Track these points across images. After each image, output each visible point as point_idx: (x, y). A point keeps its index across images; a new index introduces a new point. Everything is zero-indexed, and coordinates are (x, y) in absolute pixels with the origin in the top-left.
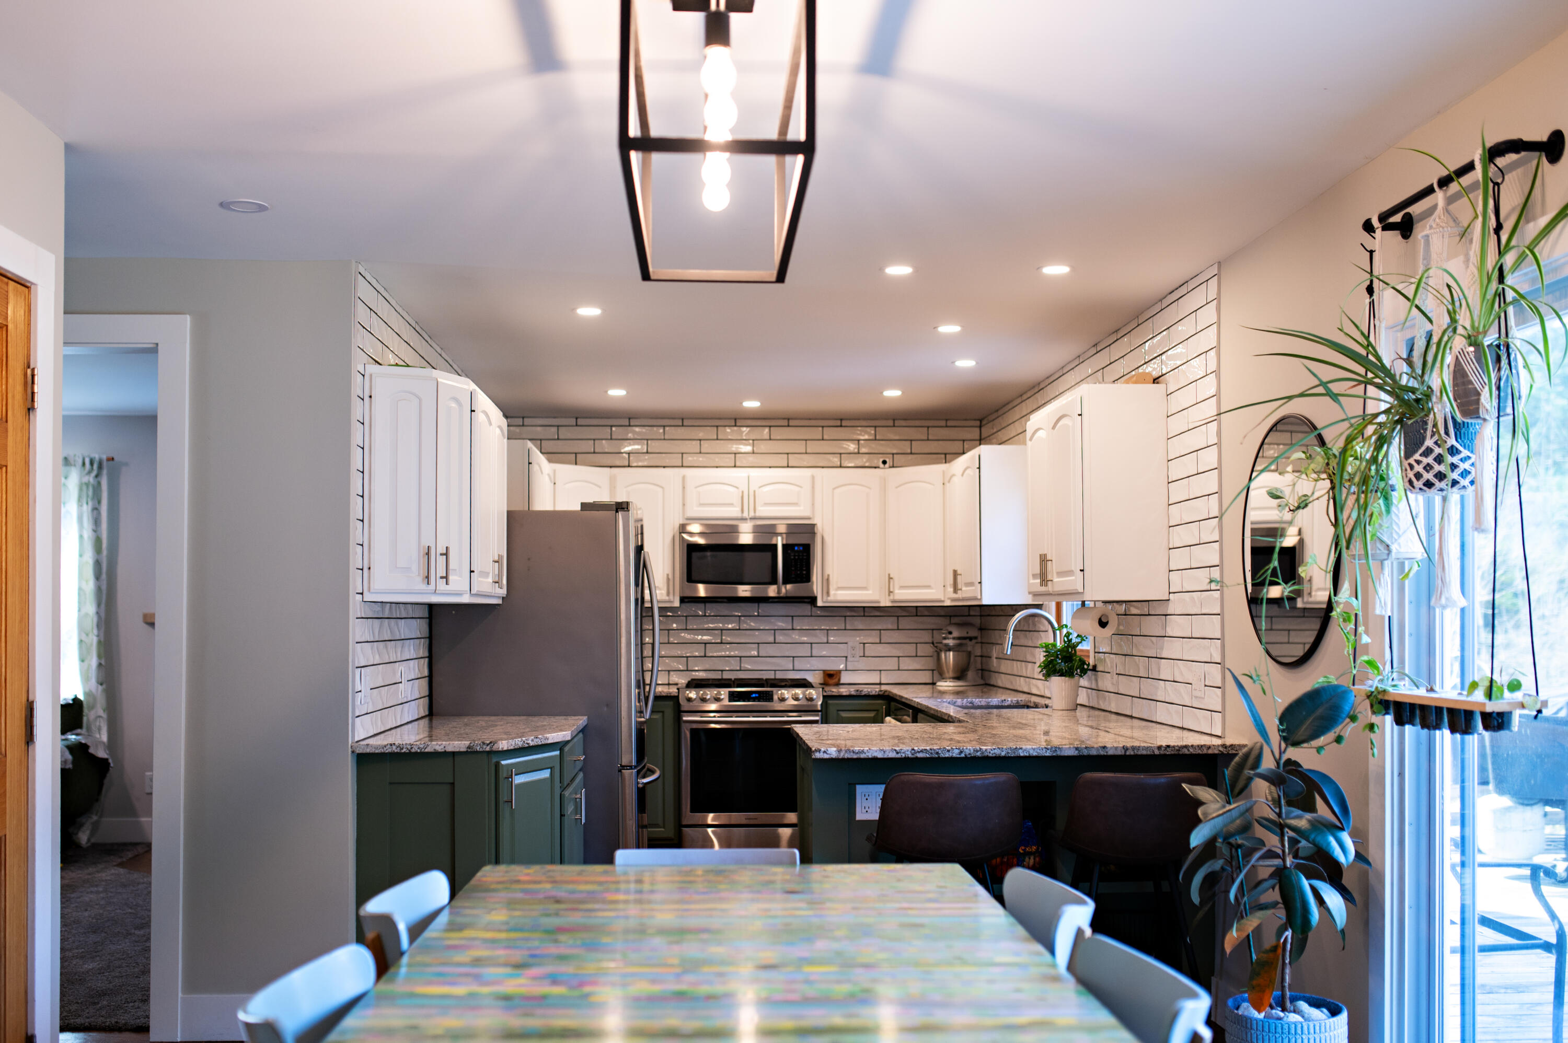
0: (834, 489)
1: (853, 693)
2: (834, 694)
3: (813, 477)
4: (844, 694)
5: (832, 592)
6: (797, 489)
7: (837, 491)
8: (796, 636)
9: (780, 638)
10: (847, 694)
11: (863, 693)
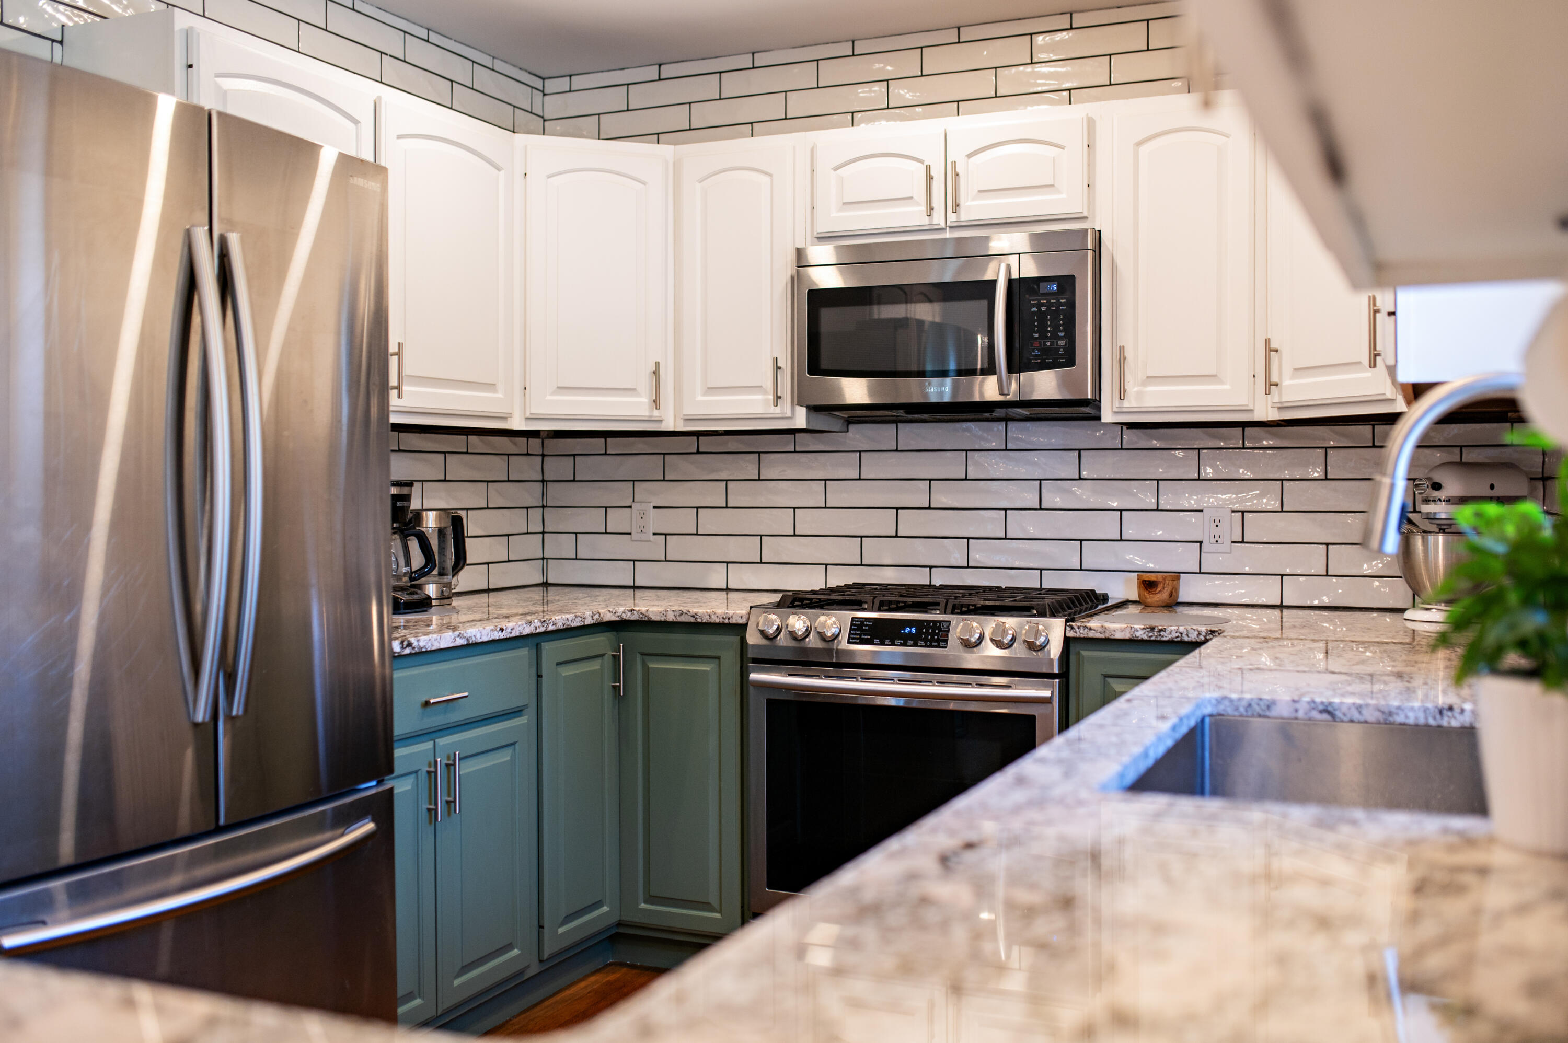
0: (1139, 144)
1: (1141, 635)
2: (1091, 634)
3: (1091, 124)
4: (1118, 636)
5: (1132, 388)
6: (1051, 151)
7: (1144, 149)
8: (1083, 494)
9: (1053, 498)
10: (1127, 636)
11: (1166, 637)
